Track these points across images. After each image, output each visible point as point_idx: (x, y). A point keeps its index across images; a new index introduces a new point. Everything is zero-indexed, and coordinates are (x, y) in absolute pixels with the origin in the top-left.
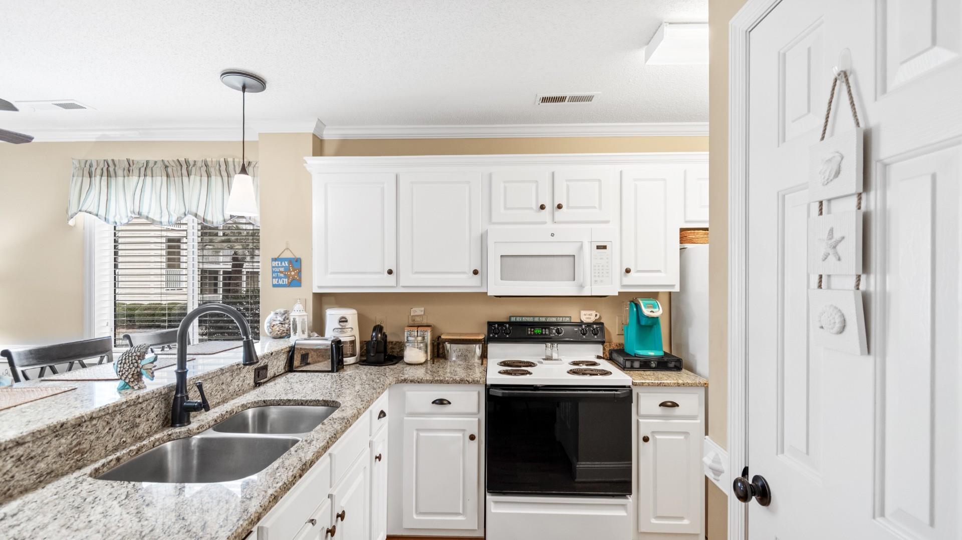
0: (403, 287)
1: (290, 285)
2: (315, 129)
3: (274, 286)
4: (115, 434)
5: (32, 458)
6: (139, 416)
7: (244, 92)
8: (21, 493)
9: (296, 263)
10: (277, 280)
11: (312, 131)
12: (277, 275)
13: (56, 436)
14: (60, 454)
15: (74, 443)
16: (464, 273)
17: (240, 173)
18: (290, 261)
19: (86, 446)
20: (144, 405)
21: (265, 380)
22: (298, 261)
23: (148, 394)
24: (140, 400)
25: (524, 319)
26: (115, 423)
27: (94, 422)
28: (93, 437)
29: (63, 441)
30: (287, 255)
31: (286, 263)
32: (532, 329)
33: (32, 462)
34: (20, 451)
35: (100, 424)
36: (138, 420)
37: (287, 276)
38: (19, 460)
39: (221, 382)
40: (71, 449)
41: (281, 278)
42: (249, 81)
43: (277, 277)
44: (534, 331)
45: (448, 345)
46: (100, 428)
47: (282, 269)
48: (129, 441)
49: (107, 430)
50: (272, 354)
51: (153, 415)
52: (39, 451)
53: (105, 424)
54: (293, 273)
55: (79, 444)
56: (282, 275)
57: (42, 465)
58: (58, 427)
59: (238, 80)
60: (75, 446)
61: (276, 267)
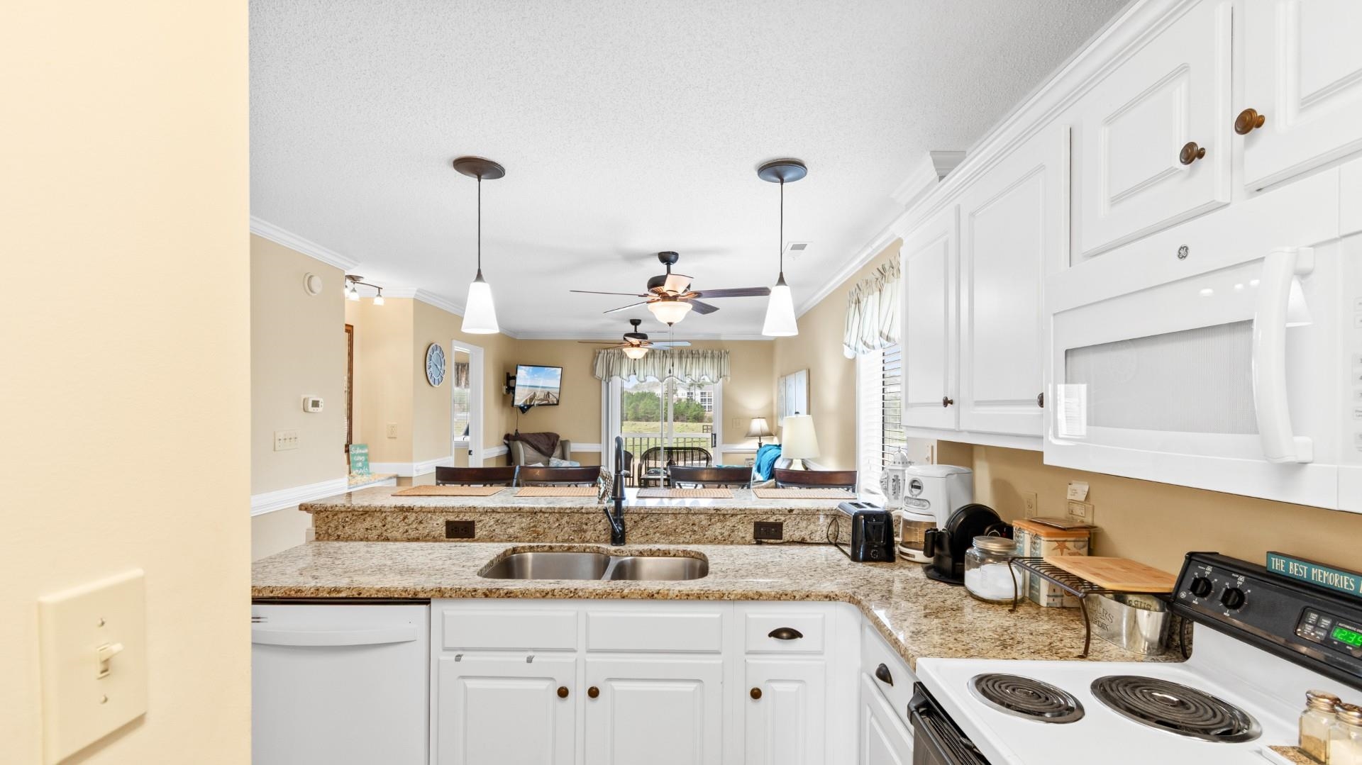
4: (564, 530)
5: (504, 523)
6: (586, 524)
8: (498, 542)
13: (519, 515)
14: (522, 528)
15: (532, 524)
19: (540, 529)
20: (591, 516)
21: (782, 541)
23: (591, 508)
24: (583, 511)
25: (1320, 576)
26: (564, 521)
27: (546, 515)
28: (546, 526)
29: (524, 520)
32: (1326, 622)
33: (505, 526)
34: (498, 516)
35: (552, 519)
36: (585, 527)
38: (497, 521)
40: (530, 528)
46: (551, 521)
48: (576, 540)
49: (557, 525)
50: (791, 511)
51: (600, 527)
52: (509, 520)
53: (555, 519)
55: (535, 526)
57: (511, 531)
58: (517, 509)
60: (533, 527)
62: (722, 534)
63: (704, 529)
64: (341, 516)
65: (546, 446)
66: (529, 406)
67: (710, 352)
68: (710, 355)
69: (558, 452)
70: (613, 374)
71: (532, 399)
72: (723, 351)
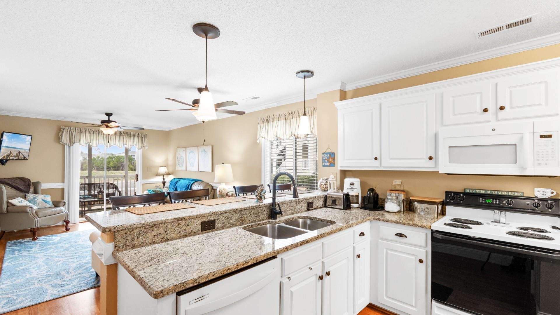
0: (384, 167)
1: (330, 166)
2: (340, 87)
3: (323, 166)
4: (252, 217)
5: (229, 218)
6: (260, 213)
7: (305, 79)
8: (226, 228)
9: (332, 155)
10: (324, 163)
11: (339, 89)
12: (324, 161)
13: (235, 213)
14: (236, 219)
15: (240, 216)
16: (424, 159)
17: (303, 115)
18: (330, 154)
19: (243, 218)
20: (262, 209)
21: (312, 209)
22: (333, 154)
23: (263, 205)
24: (260, 206)
25: (477, 191)
26: (252, 213)
27: (246, 211)
28: (245, 216)
29: (237, 215)
30: (329, 151)
31: (328, 155)
32: (484, 199)
33: (229, 219)
34: (226, 215)
35: (248, 212)
36: (259, 214)
37: (328, 161)
38: (226, 218)
39: (291, 206)
40: (239, 218)
41: (326, 162)
42: (307, 74)
43: (325, 162)
44: (485, 201)
45: (416, 204)
46: (248, 213)
47: (326, 158)
48: (256, 220)
49: (250, 215)
50: (315, 197)
51: (265, 213)
52: (231, 216)
53: (249, 212)
54: (331, 160)
55: (241, 217)
56: (326, 161)
57: (231, 221)
58: (235, 210)
59: (302, 75)
60: (240, 218)
61: (324, 157)
62: (299, 209)
63: (295, 207)
64: (136, 231)
65: (23, 186)
66: (7, 161)
67: (137, 134)
68: (137, 135)
69: (32, 189)
70: (76, 142)
71: (7, 156)
72: (144, 134)
